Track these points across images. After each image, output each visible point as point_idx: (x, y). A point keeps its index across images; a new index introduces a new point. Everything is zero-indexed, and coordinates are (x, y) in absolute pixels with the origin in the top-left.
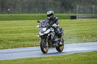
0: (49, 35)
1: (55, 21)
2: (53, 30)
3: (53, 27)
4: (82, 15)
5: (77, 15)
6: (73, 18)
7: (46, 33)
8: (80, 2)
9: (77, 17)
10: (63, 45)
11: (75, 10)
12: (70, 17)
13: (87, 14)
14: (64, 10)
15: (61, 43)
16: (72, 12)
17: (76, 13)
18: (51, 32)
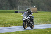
0: (27, 20)
1: (31, 13)
2: (29, 18)
3: (30, 16)
4: (21, 11)
5: (18, 11)
6: (16, 12)
7: (26, 19)
8: (20, 4)
9: (18, 12)
10: (34, 25)
11: (17, 8)
12: (15, 12)
13: (24, 10)
14: (12, 8)
15: (33, 24)
16: (16, 9)
17: (18, 10)
18: (28, 18)
